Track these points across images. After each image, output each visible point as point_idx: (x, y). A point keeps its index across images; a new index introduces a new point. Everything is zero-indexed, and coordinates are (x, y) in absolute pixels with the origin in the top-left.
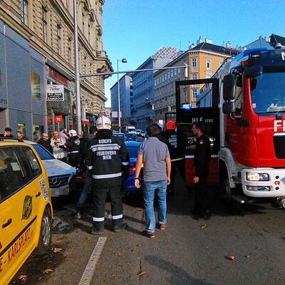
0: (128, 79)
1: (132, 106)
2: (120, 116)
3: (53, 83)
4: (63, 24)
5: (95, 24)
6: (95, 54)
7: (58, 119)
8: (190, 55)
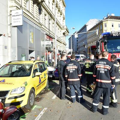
1: (77, 46)
2: (72, 51)
3: (48, 41)
5: (63, 15)
6: (62, 27)
8: (103, 22)
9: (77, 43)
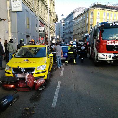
0: (63, 21)
1: (64, 33)
2: (60, 37)
3: (41, 27)
4: (43, 5)
5: (53, 2)
6: (52, 14)
7: (42, 39)
8: (90, 10)
9: (64, 30)
